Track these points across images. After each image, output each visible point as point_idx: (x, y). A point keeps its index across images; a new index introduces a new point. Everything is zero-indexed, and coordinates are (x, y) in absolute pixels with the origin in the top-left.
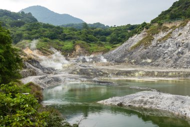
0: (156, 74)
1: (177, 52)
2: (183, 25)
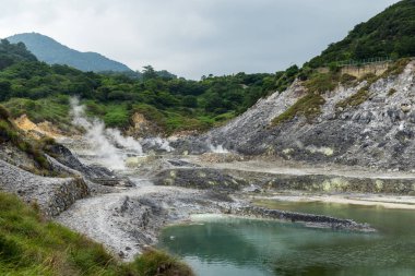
0: (379, 185)
1: (394, 132)
2: (395, 73)
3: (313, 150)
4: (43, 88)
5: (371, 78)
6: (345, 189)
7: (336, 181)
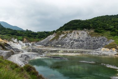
0: (68, 51)
1: (71, 42)
2: (71, 32)
3: (57, 45)
4: (5, 33)
5: (67, 33)
6: (63, 52)
7: (61, 51)
